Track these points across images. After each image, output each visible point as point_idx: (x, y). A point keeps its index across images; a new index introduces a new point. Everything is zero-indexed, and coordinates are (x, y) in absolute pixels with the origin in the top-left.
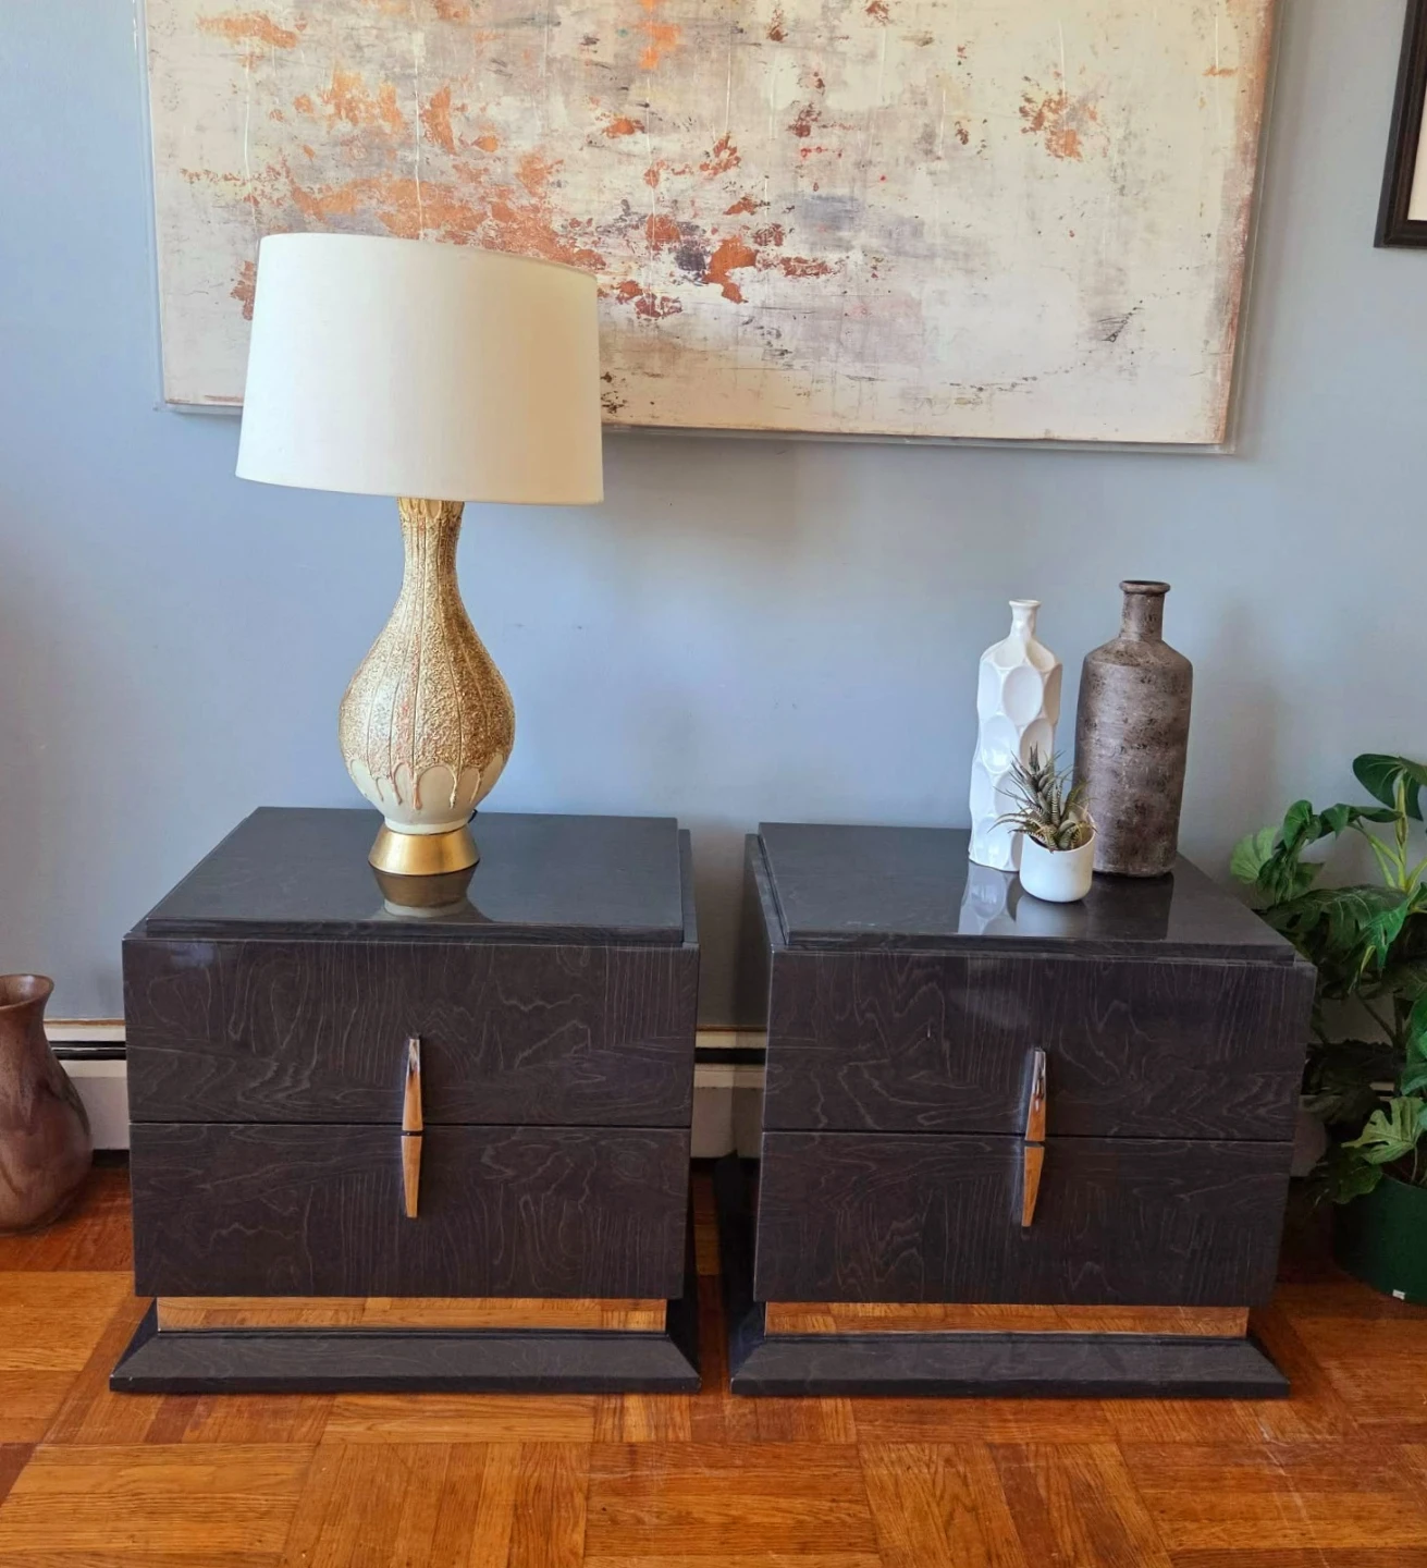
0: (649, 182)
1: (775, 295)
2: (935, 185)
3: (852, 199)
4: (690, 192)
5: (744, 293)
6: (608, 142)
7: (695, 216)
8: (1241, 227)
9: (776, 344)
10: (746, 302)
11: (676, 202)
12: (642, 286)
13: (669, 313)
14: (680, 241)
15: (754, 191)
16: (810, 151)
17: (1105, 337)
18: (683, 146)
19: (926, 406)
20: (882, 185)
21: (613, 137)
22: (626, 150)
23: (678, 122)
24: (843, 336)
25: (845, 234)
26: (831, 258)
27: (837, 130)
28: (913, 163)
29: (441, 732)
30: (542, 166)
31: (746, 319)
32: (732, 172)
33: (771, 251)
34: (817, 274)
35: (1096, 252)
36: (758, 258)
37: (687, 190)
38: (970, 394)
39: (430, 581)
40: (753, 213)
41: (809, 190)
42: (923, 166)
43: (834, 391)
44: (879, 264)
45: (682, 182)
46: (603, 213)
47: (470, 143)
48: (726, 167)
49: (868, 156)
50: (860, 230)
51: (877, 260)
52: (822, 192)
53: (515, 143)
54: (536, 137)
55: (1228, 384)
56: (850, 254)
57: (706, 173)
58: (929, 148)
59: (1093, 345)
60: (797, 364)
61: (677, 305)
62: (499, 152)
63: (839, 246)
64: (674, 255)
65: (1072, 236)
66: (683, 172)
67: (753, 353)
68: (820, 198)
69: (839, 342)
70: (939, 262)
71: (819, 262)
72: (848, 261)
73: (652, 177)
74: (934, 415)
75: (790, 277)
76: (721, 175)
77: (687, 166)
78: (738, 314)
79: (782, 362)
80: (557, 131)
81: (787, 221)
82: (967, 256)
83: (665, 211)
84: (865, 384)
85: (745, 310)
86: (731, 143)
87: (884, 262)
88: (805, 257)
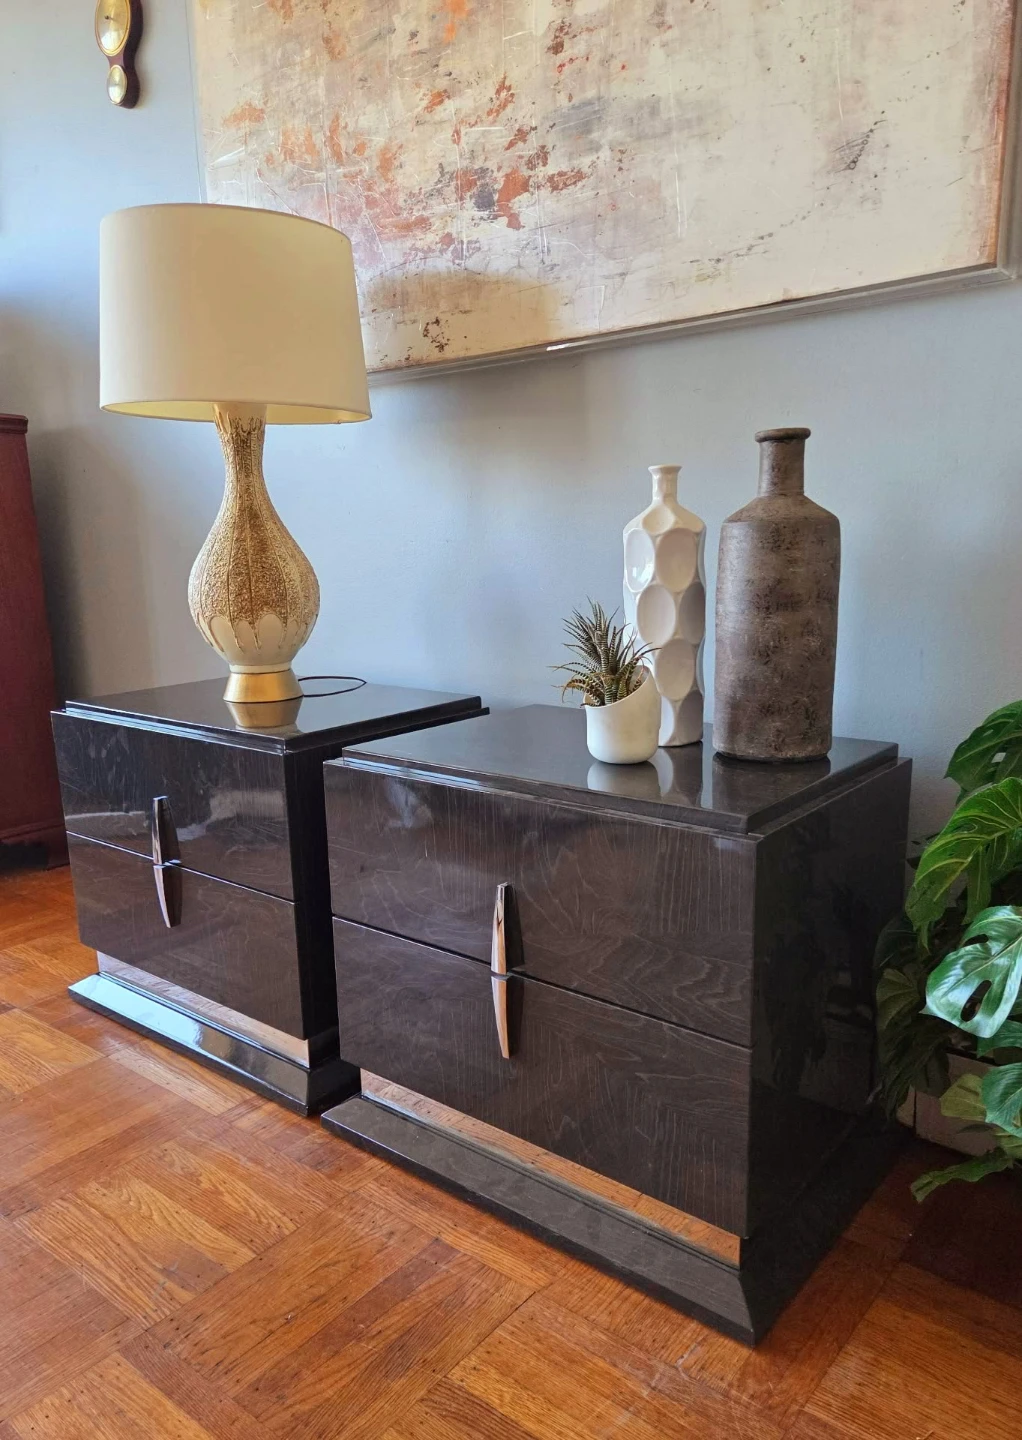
0: (455, 141)
1: (545, 213)
2: (668, 56)
3: (600, 98)
4: (482, 139)
5: (522, 219)
6: (428, 117)
7: (486, 159)
9: (548, 260)
10: (524, 227)
11: (473, 152)
12: (454, 235)
13: (473, 253)
14: (477, 186)
15: (526, 120)
16: (564, 65)
17: (842, 167)
18: (475, 99)
19: (670, 290)
20: (624, 73)
21: (431, 111)
22: (439, 119)
23: (472, 80)
24: (598, 238)
25: (595, 135)
26: (584, 163)
27: (585, 36)
28: (647, 42)
30: (391, 154)
31: (525, 243)
32: (508, 108)
33: (542, 172)
34: (575, 183)
36: (531, 182)
37: (479, 138)
38: (708, 267)
40: (525, 142)
41: (566, 103)
42: (658, 40)
43: (593, 294)
44: (624, 155)
45: (476, 133)
46: (428, 180)
47: (351, 152)
48: (505, 106)
49: (610, 50)
50: (607, 127)
51: (622, 152)
52: (576, 101)
53: (375, 141)
56: (600, 154)
57: (491, 117)
58: (662, 19)
59: (831, 180)
60: (564, 276)
61: (477, 245)
62: (366, 154)
63: (591, 149)
64: (473, 200)
65: (804, 61)
66: (477, 123)
67: (530, 274)
68: (574, 107)
69: (595, 244)
70: (675, 135)
71: (576, 170)
72: (598, 162)
73: (457, 136)
74: (677, 298)
75: (555, 192)
76: (501, 115)
77: (478, 117)
78: (519, 241)
79: (552, 275)
80: (398, 121)
81: (551, 140)
82: (700, 120)
83: (466, 163)
84: (618, 281)
85: (524, 235)
86: (507, 83)
87: (628, 152)
88: (565, 170)
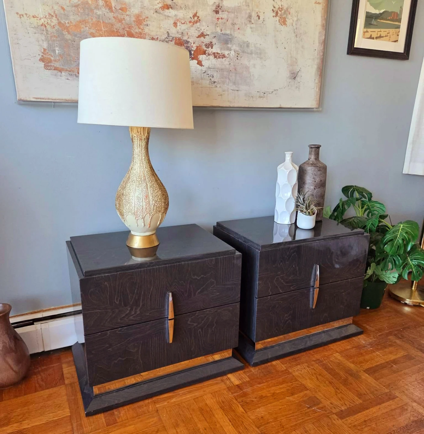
0: (174, 26)
1: (211, 64)
2: (252, 31)
3: (231, 35)
4: (187, 30)
5: (203, 63)
6: (162, 12)
7: (188, 38)
8: (322, 48)
9: (213, 80)
10: (204, 66)
11: (182, 33)
14: (184, 46)
15: (205, 31)
16: (219, 19)
17: (293, 78)
18: (184, 15)
19: (251, 98)
20: (239, 31)
21: (163, 10)
22: (167, 15)
23: (182, 7)
24: (230, 77)
25: (229, 45)
26: (226, 53)
27: (226, 12)
28: (246, 25)
29: (157, 203)
30: (142, 18)
31: (204, 71)
32: (198, 24)
33: (210, 50)
34: (222, 58)
35: (291, 54)
36: (206, 52)
38: (262, 95)
39: (144, 156)
40: (204, 38)
41: (219, 31)
42: (249, 25)
43: (228, 94)
44: (239, 55)
45: (184, 27)
46: (161, 36)
47: (118, 9)
48: (196, 22)
49: (235, 22)
50: (233, 45)
51: (238, 54)
52: (223, 32)
53: (133, 10)
54: (140, 9)
55: (319, 91)
56: (231, 52)
57: (191, 24)
58: (250, 20)
59: (290, 80)
60: (218, 86)
62: (128, 13)
63: (228, 49)
65: (285, 49)
66: (184, 23)
67: (206, 83)
68: (222, 34)
69: (229, 79)
70: (253, 55)
71: (223, 54)
72: (230, 54)
73: (175, 24)
74: (254, 101)
75: (215, 58)
76: (195, 25)
77: (185, 21)
78: (201, 70)
79: (214, 85)
80: (146, 7)
81: (214, 41)
82: (260, 54)
83: (180, 36)
84: (236, 92)
85: (204, 69)
86: (198, 15)
87: (240, 55)
88: (219, 52)
